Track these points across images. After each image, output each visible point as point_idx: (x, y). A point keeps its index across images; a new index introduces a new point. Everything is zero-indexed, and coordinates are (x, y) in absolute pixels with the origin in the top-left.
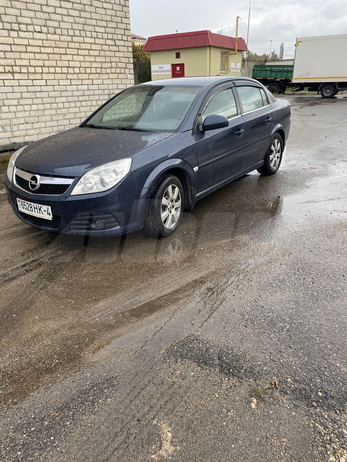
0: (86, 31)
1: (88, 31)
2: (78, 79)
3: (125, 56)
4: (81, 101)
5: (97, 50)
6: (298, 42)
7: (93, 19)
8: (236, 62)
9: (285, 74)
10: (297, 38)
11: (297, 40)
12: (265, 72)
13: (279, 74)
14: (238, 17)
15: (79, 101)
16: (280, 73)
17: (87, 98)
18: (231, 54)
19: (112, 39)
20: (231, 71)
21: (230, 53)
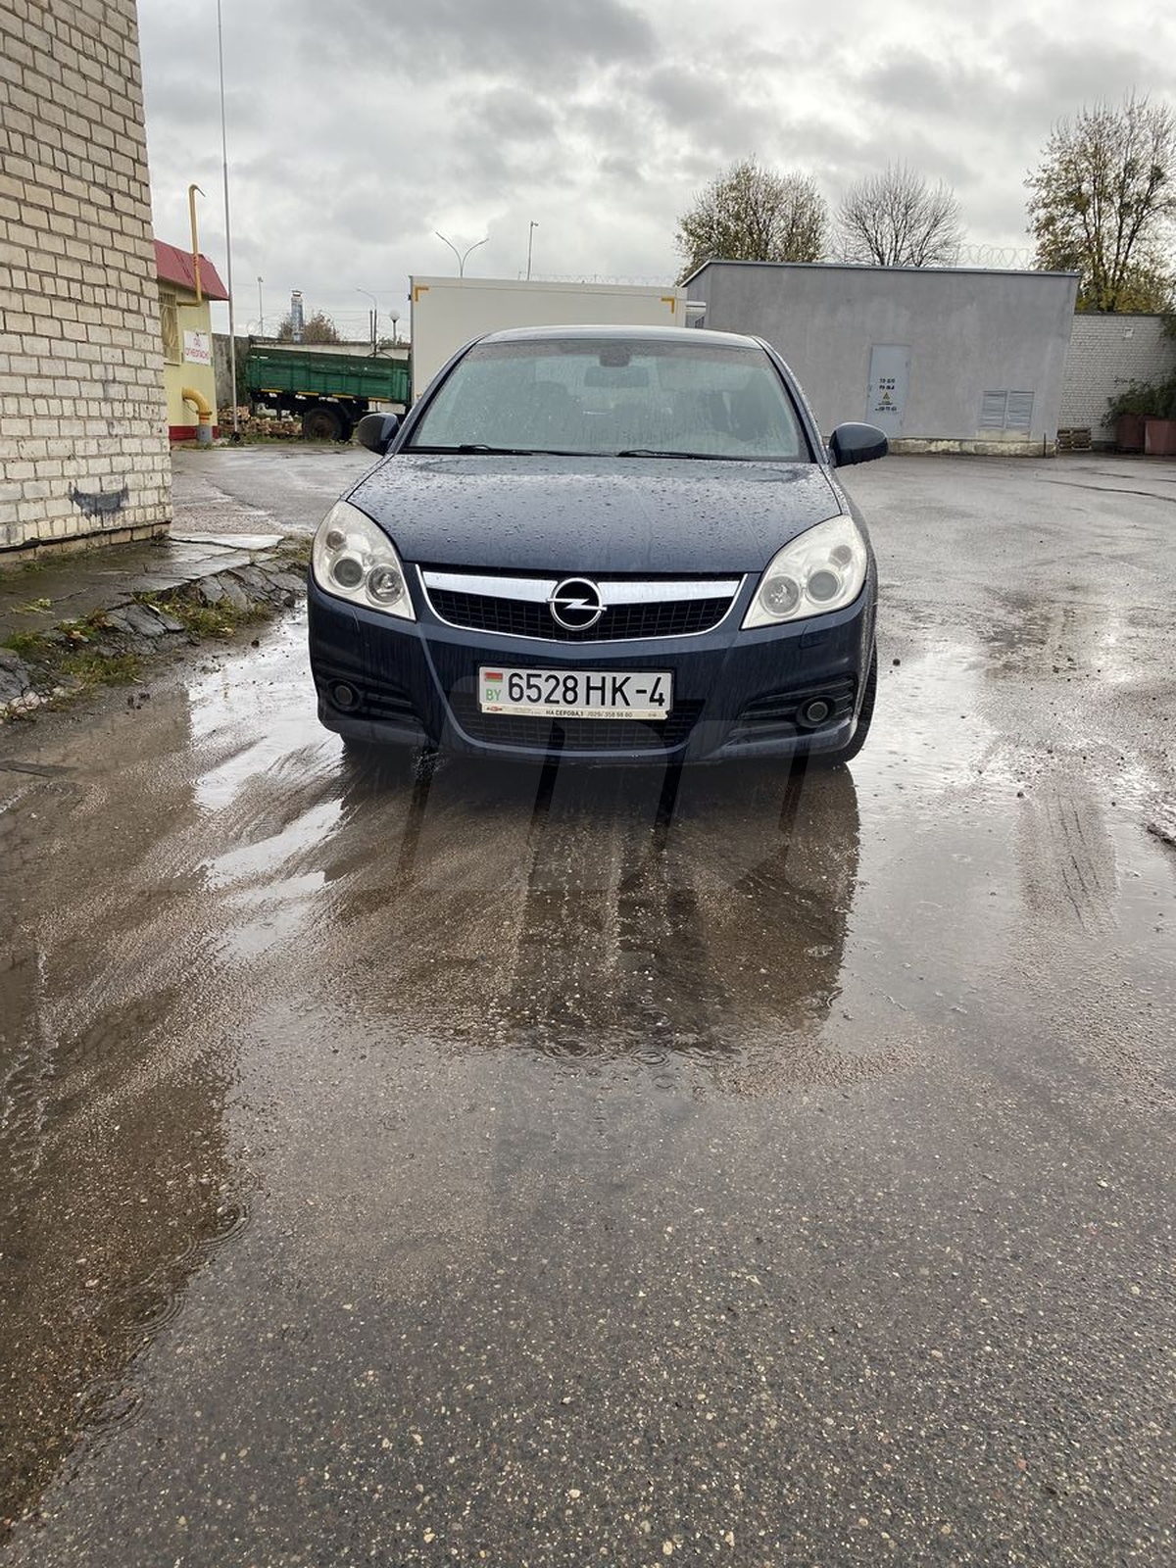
0: (39, 142)
1: (46, 144)
2: (24, 312)
3: (139, 254)
4: (35, 397)
5: (69, 216)
6: (417, 289)
7: (55, 103)
8: (198, 330)
9: (353, 382)
10: (411, 277)
11: (412, 282)
12: (289, 372)
13: (334, 382)
14: (194, 188)
15: (27, 395)
16: (338, 379)
17: (46, 387)
18: (180, 304)
19: (104, 187)
20: (188, 358)
21: (179, 298)
